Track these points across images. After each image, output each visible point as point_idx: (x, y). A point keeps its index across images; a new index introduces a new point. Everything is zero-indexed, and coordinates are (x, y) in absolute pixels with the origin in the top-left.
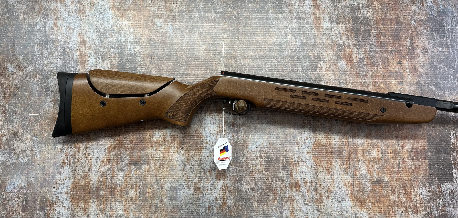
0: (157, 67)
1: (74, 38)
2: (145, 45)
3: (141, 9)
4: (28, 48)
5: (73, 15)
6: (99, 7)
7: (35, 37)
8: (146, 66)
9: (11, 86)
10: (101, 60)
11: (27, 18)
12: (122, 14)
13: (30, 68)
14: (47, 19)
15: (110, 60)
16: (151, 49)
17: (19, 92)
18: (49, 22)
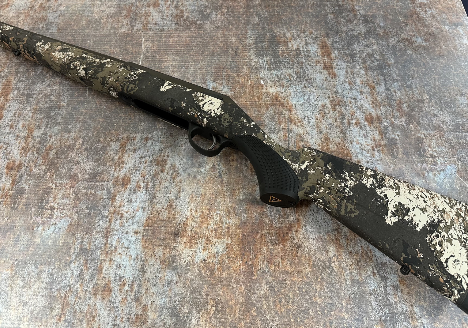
0: (228, 44)
1: (342, 73)
2: (244, 66)
3: (250, 107)
4: (403, 62)
5: (349, 99)
6: (311, 109)
7: (397, 73)
8: (243, 45)
9: (413, 24)
10: (301, 49)
11: (416, 95)
12: (277, 100)
13: (394, 41)
14: (386, 94)
15: (290, 49)
16: (236, 62)
17: (401, 19)
18: (382, 90)
